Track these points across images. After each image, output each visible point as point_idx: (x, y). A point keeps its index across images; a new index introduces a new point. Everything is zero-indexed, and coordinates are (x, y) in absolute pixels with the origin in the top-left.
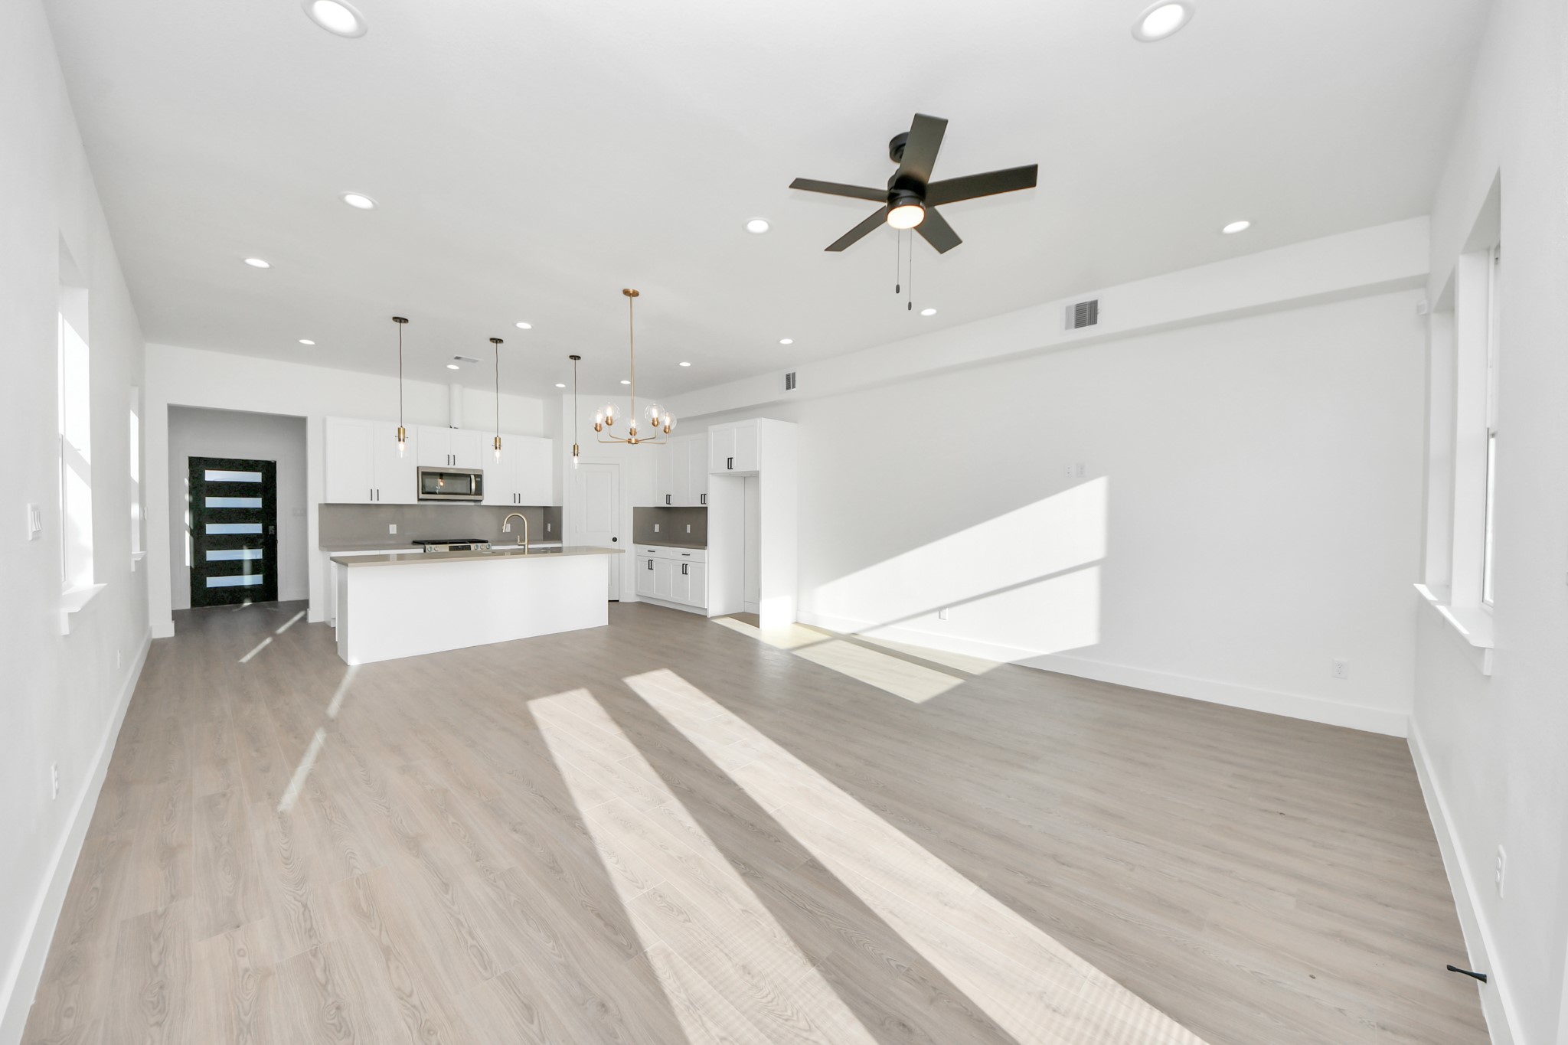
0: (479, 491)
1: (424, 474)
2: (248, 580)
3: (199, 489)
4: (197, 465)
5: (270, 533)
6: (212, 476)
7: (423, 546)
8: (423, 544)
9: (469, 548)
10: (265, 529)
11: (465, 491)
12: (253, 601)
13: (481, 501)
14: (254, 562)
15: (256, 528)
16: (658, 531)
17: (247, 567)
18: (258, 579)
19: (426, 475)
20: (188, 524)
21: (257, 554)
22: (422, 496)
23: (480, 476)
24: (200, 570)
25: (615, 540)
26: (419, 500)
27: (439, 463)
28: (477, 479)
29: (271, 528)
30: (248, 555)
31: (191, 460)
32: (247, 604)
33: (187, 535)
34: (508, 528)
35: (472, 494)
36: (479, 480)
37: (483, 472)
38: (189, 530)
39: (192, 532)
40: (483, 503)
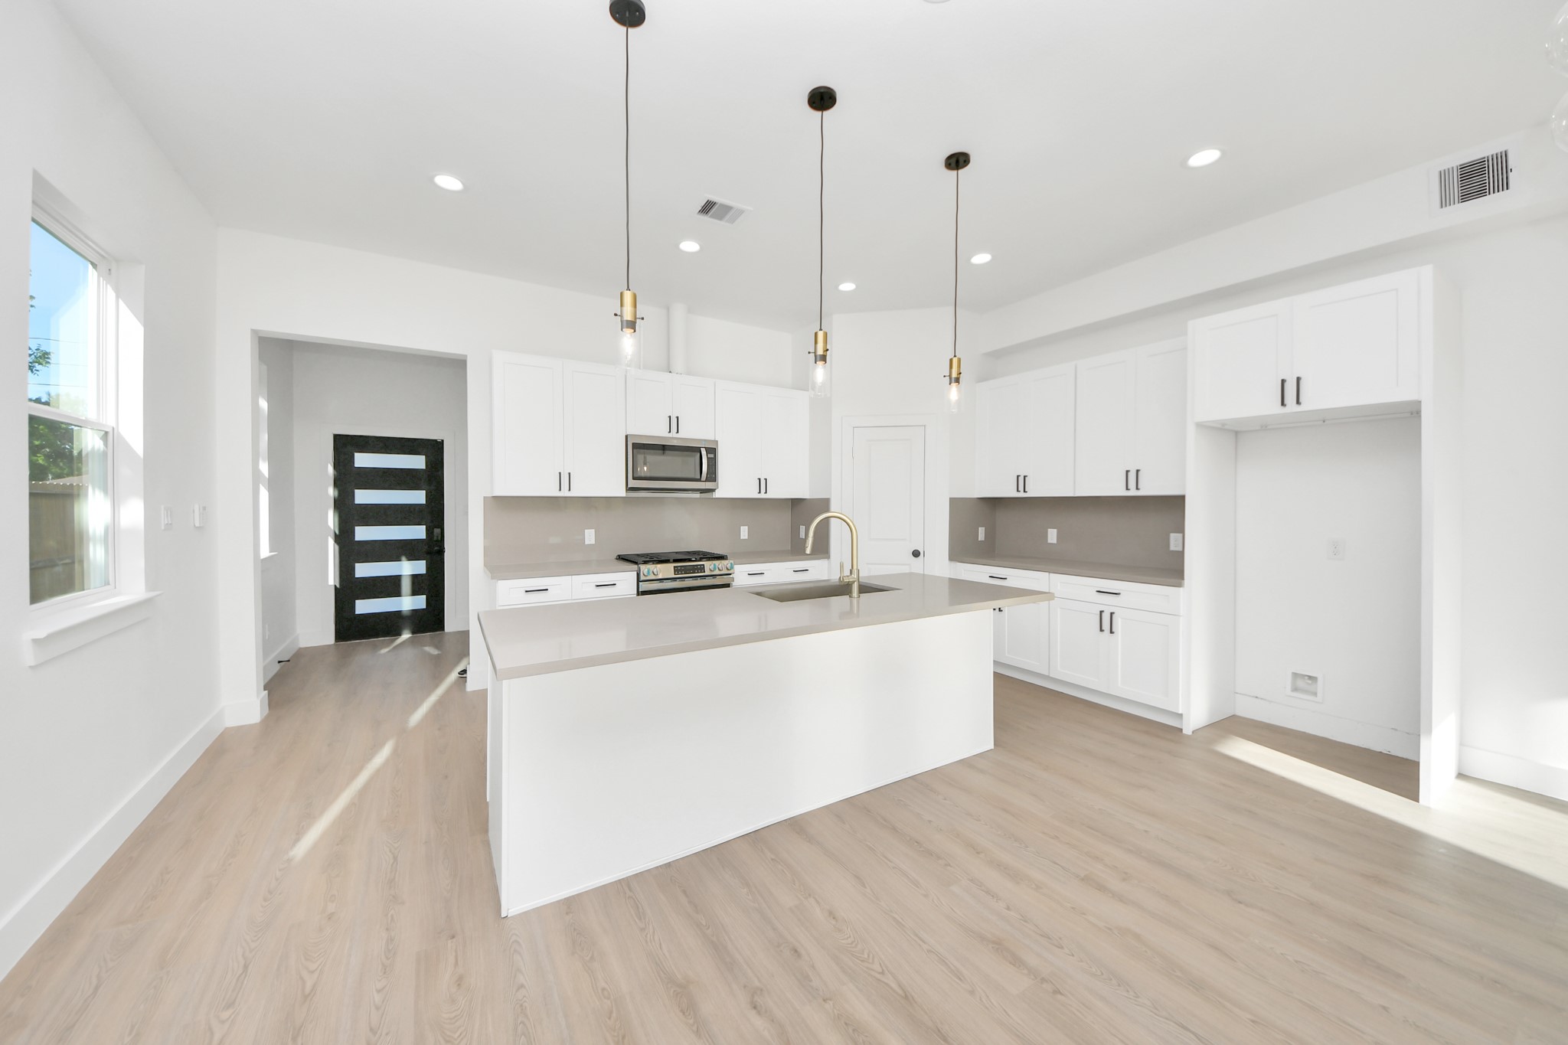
0: (712, 476)
1: (636, 446)
2: (409, 602)
3: (347, 478)
4: (345, 446)
5: (435, 538)
6: (363, 460)
7: (635, 567)
8: (636, 563)
10: (429, 532)
11: (695, 475)
12: (413, 633)
13: (713, 490)
14: (415, 578)
15: (418, 532)
16: (984, 540)
17: (406, 585)
18: (420, 602)
19: (639, 448)
20: (332, 527)
21: (420, 567)
22: (633, 483)
23: (712, 451)
24: (349, 590)
25: (916, 554)
26: (629, 489)
27: (655, 430)
28: (710, 456)
29: (437, 531)
30: (408, 568)
31: (338, 438)
32: (406, 636)
33: (331, 542)
34: (744, 533)
35: (699, 480)
36: (712, 456)
37: (717, 441)
38: (333, 535)
39: (338, 539)
40: (718, 494)
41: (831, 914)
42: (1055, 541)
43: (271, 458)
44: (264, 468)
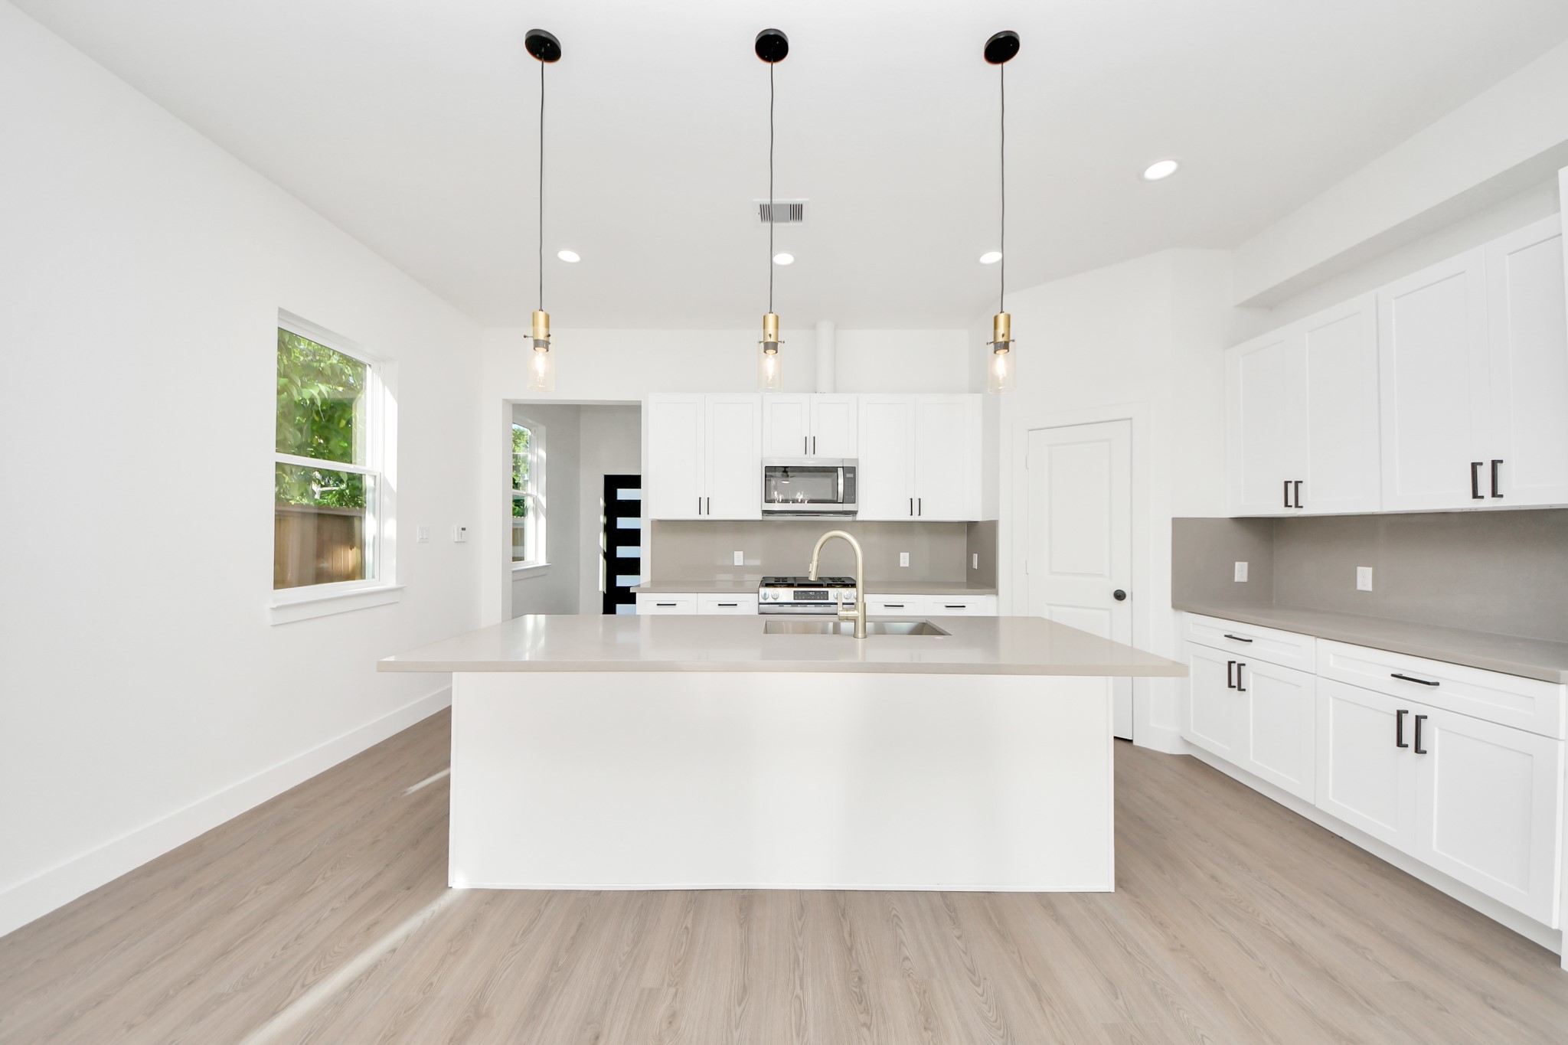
0: (851, 494)
1: (769, 470)
3: (612, 509)
4: (611, 484)
11: (830, 497)
13: (854, 512)
16: (1245, 579)
20: (602, 546)
22: (767, 506)
23: (851, 471)
25: (1119, 596)
26: (763, 512)
28: (848, 475)
31: (607, 478)
33: (601, 558)
34: (904, 560)
35: (836, 502)
36: (851, 475)
37: (857, 459)
38: (603, 553)
39: (606, 556)
40: (859, 517)
41: (672, 1018)
42: (1369, 587)
43: (549, 494)
44: (543, 500)
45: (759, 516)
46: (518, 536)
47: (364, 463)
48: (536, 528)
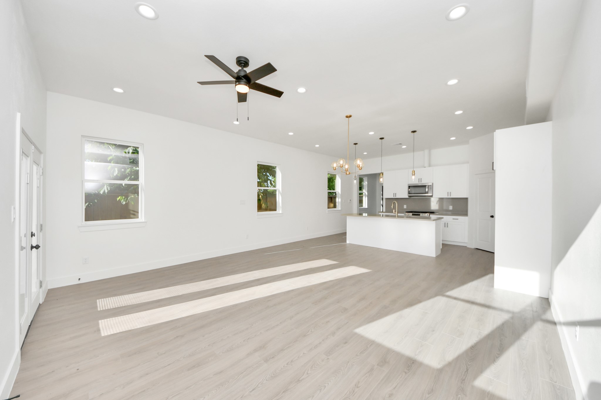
1: (410, 187)
9: (419, 215)
11: (424, 192)
13: (432, 196)
22: (409, 195)
28: (429, 187)
35: (426, 194)
37: (433, 183)
43: (368, 192)
44: (367, 194)
45: (407, 197)
46: (361, 201)
47: (336, 190)
48: (365, 200)
